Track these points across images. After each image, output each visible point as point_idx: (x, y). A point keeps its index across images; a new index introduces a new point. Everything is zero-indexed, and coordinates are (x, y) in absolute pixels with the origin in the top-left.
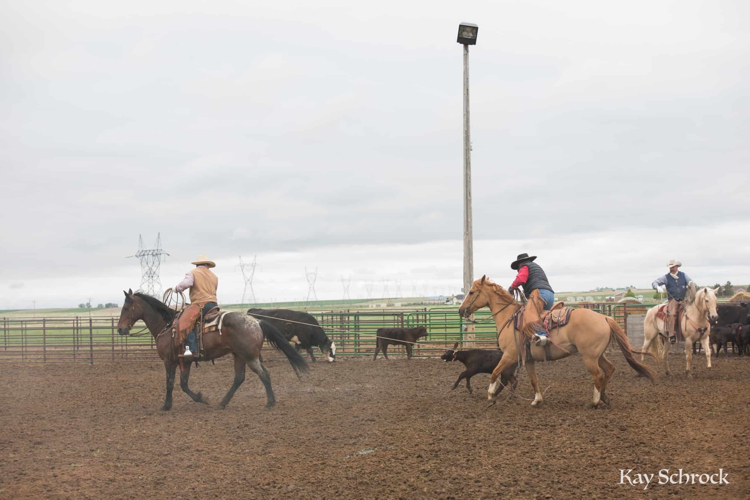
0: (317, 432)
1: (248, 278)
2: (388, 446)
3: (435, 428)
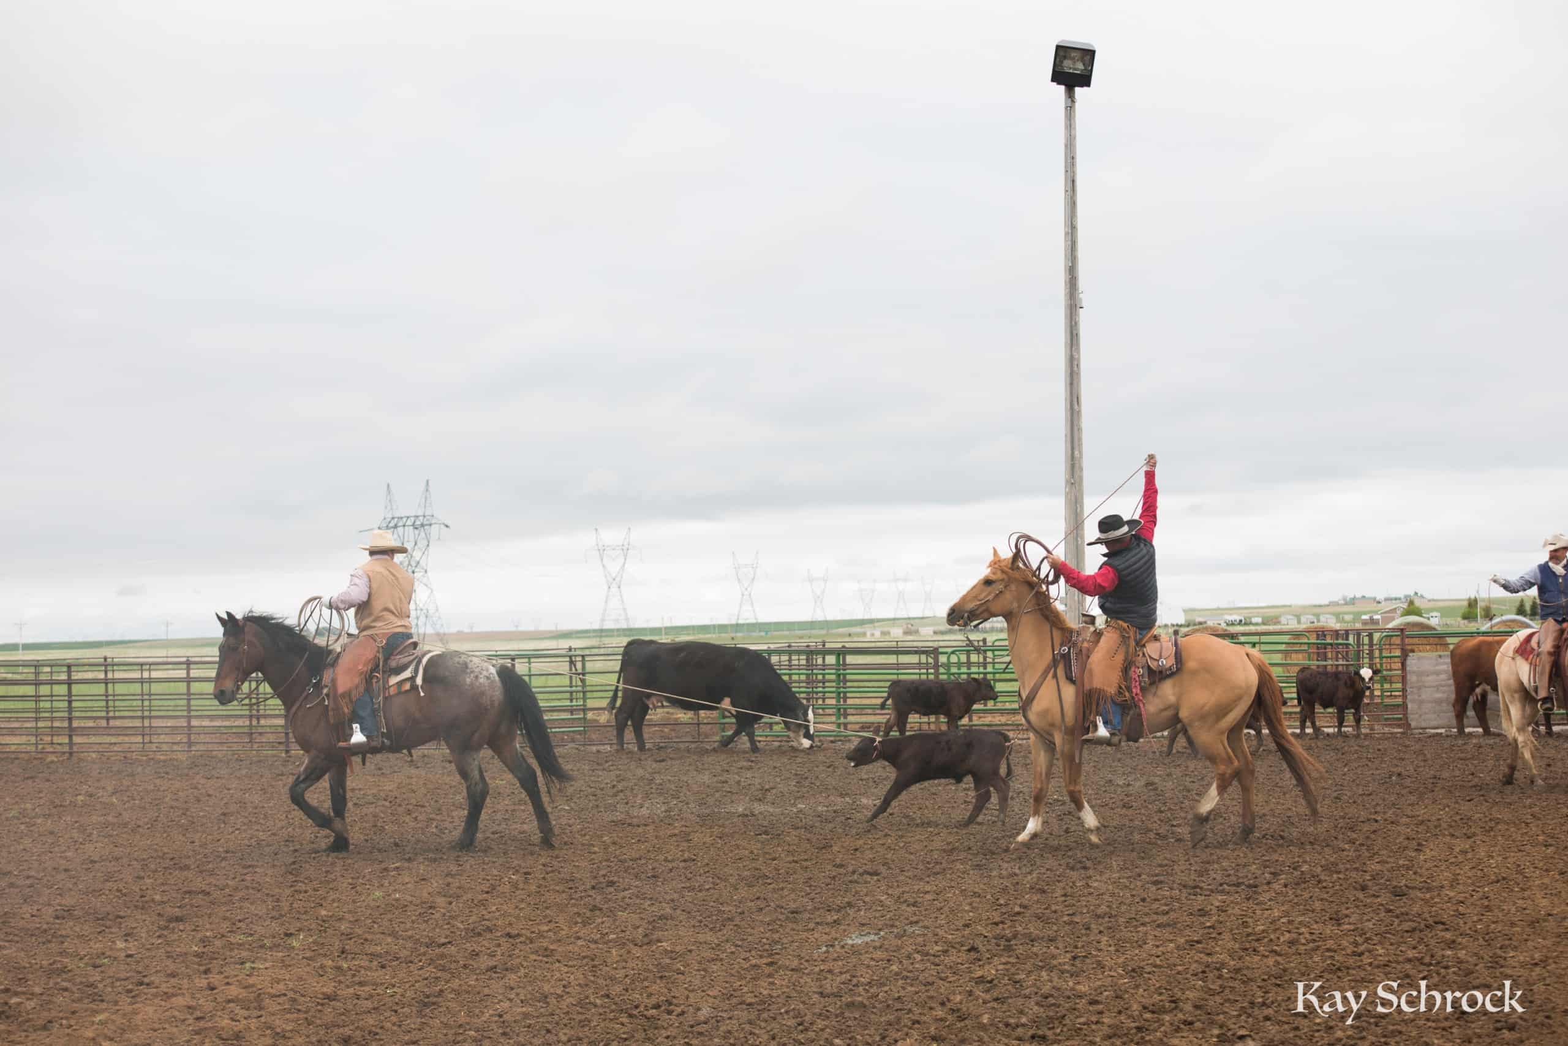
1: (614, 575)
2: (906, 928)
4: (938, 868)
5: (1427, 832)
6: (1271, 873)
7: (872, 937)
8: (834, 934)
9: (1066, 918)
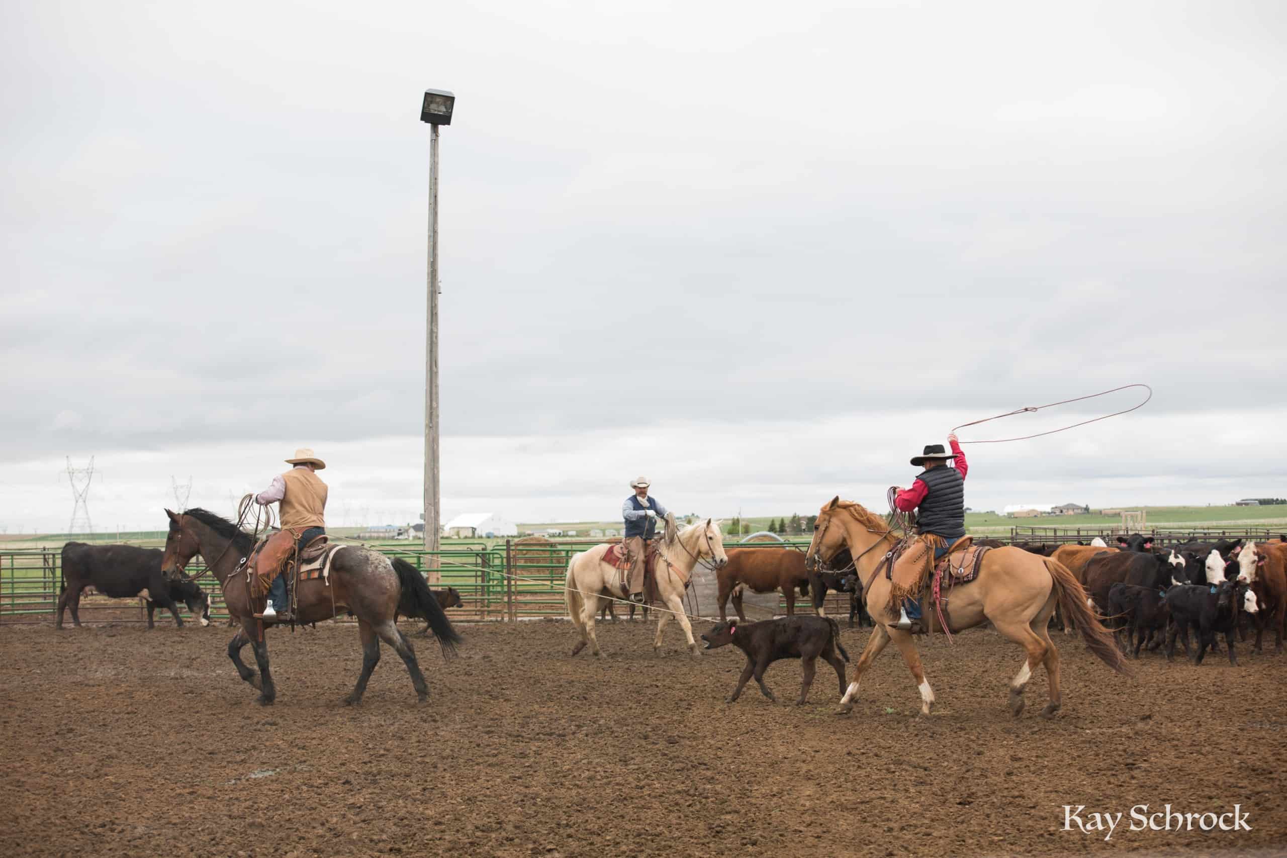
0: (184, 742)
1: (81, 492)
2: (296, 766)
3: (373, 737)
4: (322, 720)
5: (696, 695)
6: (576, 726)
7: (270, 773)
8: (241, 771)
9: (419, 759)
